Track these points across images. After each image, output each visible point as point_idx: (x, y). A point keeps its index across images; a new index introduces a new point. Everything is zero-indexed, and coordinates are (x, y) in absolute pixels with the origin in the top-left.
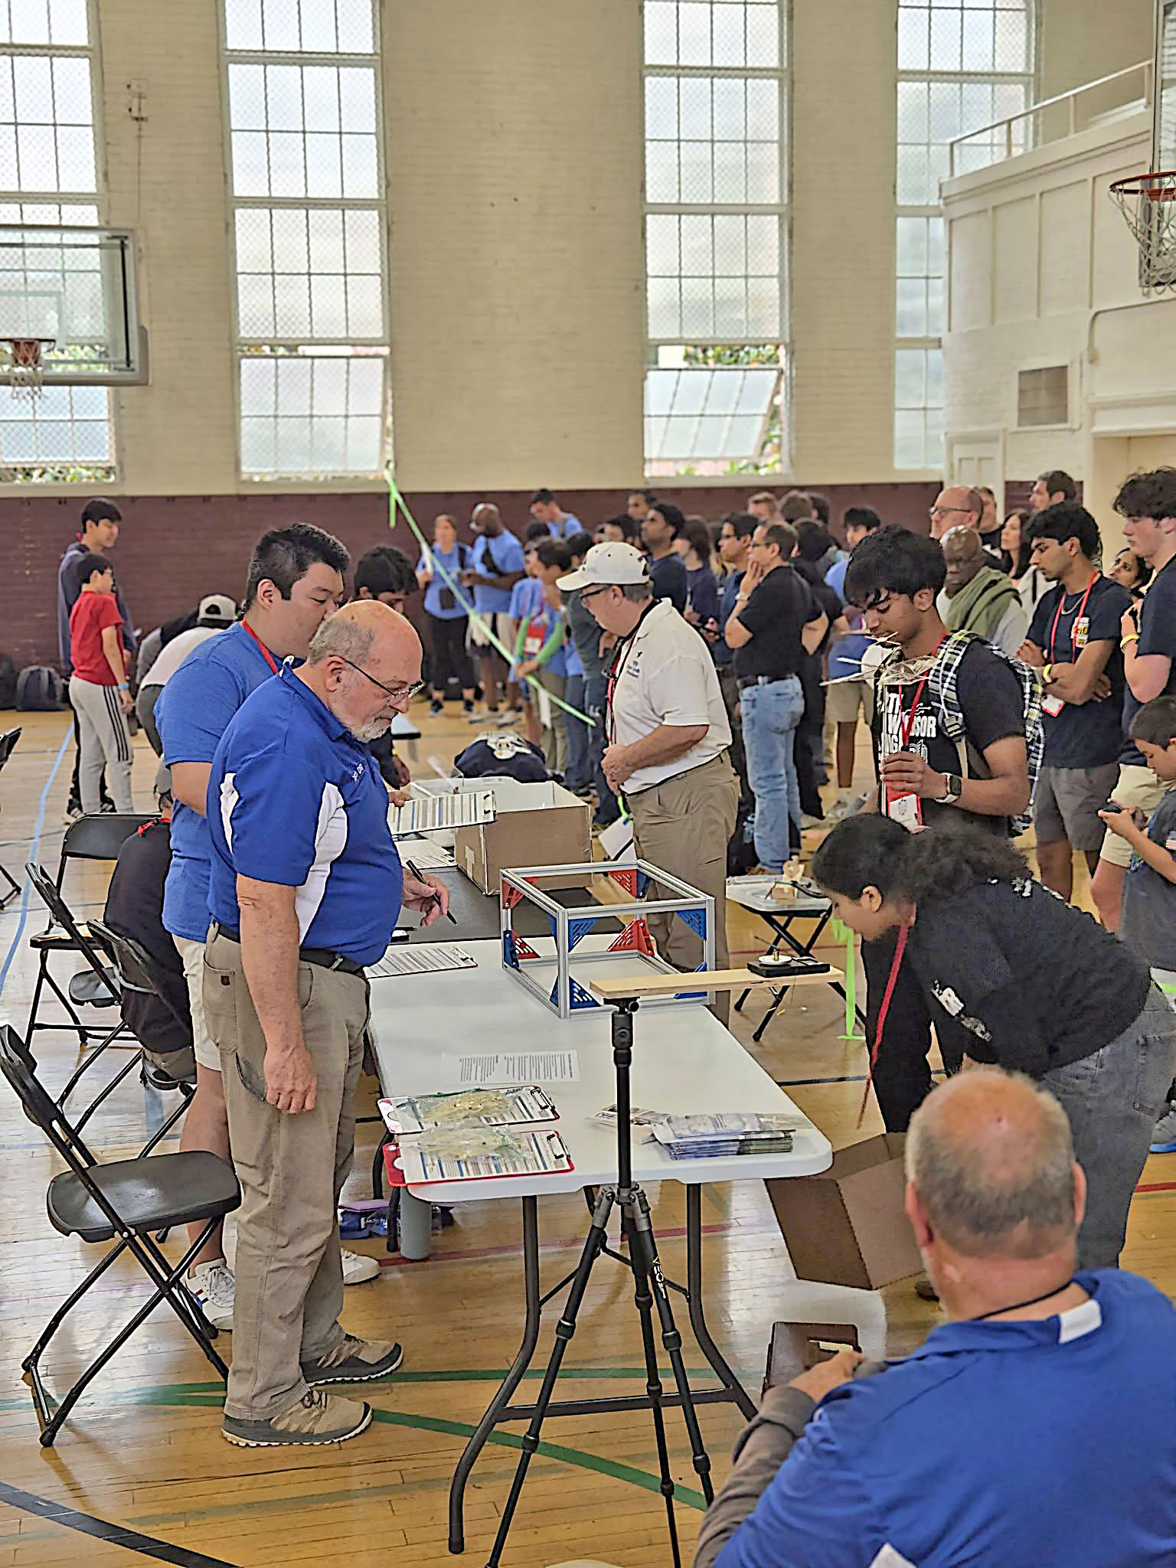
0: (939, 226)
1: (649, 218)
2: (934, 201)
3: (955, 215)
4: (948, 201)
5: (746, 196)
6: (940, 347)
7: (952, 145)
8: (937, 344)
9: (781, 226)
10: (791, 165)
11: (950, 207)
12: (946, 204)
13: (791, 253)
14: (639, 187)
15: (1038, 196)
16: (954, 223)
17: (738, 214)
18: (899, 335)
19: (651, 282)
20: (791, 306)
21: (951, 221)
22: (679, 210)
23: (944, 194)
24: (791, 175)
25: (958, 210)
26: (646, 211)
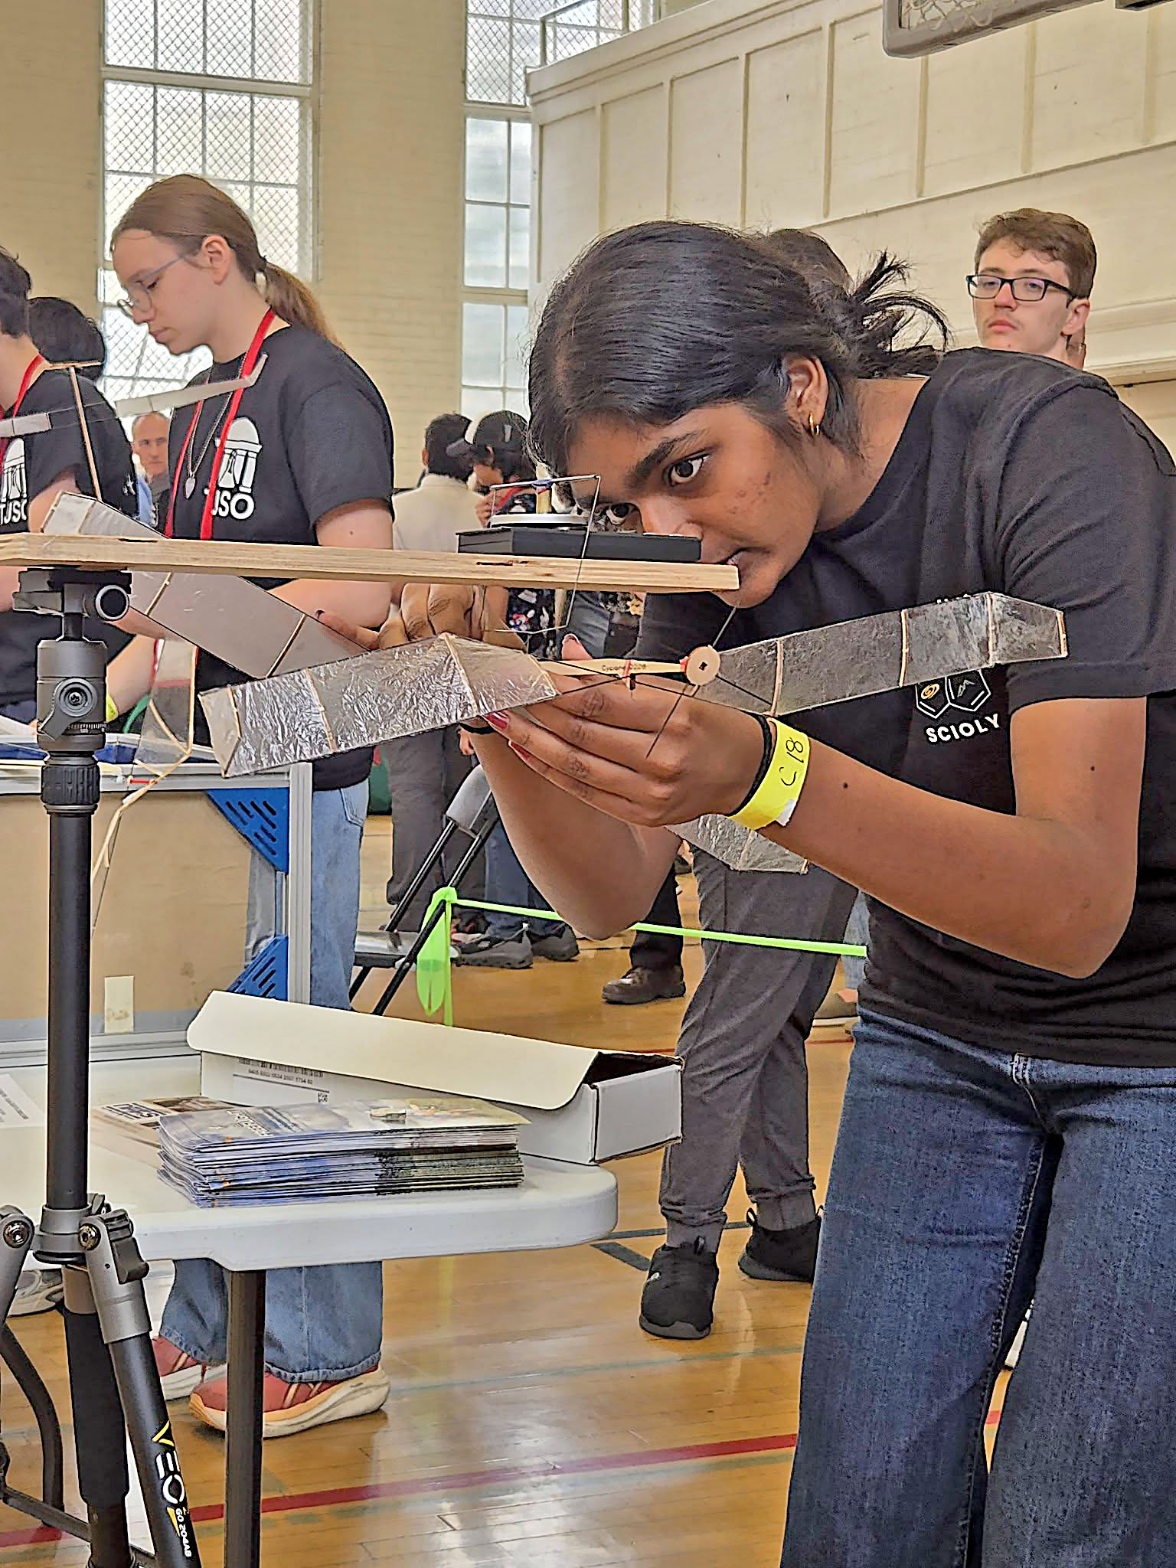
0: (524, 133)
1: (110, 86)
2: (519, 98)
3: (549, 118)
4: (538, 98)
5: (252, 67)
6: (526, 303)
7: (543, 22)
8: (522, 299)
9: (302, 115)
10: (318, 28)
11: (540, 106)
12: (534, 104)
13: (316, 153)
14: (96, 38)
15: (667, 85)
16: (545, 129)
17: (239, 92)
18: (469, 282)
19: (111, 180)
20: (317, 229)
21: (542, 127)
22: (155, 78)
23: (533, 91)
24: (318, 43)
25: (553, 110)
26: (104, 75)
